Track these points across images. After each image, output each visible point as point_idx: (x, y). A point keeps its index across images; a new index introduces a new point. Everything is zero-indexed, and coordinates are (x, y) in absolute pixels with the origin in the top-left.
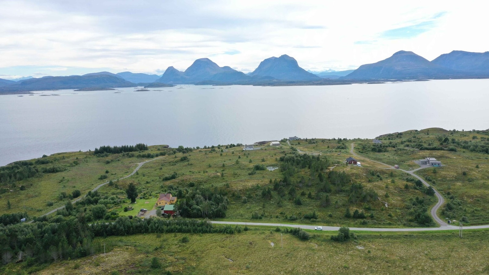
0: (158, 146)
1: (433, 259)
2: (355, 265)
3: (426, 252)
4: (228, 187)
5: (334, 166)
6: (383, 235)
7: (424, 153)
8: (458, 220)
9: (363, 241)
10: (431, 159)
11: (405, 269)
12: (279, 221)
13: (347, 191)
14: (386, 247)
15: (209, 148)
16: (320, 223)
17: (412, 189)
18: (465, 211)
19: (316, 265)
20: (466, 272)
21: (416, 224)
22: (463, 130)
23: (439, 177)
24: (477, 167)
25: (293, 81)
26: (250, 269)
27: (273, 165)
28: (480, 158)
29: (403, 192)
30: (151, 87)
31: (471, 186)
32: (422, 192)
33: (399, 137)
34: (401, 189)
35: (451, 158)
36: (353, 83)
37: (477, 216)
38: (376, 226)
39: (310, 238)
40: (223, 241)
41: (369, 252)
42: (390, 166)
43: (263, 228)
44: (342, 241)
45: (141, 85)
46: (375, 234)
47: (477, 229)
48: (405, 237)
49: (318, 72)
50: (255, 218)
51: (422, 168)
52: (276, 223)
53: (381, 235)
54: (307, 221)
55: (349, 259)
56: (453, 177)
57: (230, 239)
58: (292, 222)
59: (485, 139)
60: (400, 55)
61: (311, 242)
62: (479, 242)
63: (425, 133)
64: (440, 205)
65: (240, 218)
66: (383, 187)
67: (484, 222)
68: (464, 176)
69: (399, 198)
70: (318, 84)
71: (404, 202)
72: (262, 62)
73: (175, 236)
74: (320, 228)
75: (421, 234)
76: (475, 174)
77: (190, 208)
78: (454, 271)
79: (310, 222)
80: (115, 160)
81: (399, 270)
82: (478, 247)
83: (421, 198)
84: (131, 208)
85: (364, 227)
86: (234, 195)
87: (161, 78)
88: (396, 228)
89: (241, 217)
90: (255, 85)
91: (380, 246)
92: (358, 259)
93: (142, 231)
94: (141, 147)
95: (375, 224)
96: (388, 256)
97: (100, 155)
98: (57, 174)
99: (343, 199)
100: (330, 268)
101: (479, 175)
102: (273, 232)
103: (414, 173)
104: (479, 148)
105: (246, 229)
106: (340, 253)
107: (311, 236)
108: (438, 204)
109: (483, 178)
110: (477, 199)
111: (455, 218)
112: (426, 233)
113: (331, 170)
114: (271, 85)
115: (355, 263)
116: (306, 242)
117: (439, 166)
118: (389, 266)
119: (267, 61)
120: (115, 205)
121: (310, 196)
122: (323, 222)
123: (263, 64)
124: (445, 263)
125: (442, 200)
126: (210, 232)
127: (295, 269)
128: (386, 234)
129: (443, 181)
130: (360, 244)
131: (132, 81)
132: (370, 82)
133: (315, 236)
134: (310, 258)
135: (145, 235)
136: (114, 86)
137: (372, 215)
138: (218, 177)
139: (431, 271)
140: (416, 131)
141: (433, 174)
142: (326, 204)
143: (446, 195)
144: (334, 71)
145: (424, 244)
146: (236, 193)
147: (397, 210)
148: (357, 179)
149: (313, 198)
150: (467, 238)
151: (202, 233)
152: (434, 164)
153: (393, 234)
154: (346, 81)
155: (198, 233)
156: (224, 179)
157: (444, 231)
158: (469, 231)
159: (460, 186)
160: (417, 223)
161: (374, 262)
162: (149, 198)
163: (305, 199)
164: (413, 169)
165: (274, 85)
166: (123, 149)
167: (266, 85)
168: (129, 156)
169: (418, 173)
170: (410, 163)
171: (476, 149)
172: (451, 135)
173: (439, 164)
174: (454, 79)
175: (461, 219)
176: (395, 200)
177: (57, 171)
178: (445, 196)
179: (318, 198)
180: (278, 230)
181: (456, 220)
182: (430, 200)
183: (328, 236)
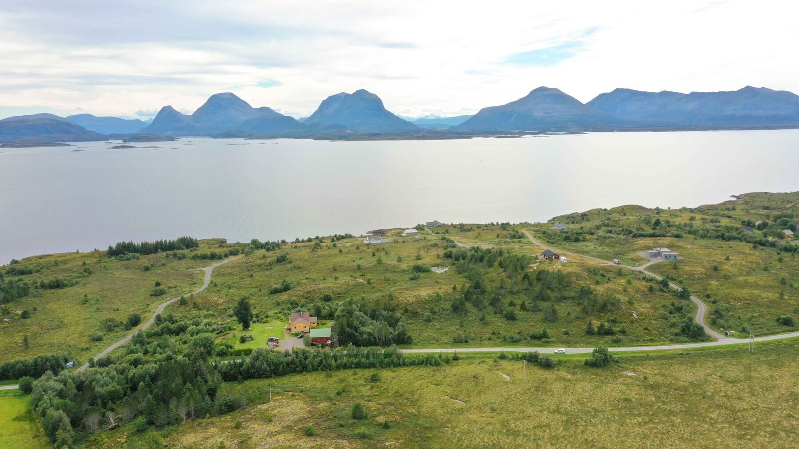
0: (209, 240)
1: (733, 382)
2: (637, 396)
3: (719, 374)
4: (392, 299)
5: (536, 262)
6: (651, 354)
7: (646, 242)
8: (736, 330)
9: (629, 364)
10: (663, 250)
11: (704, 397)
12: (496, 344)
13: (573, 298)
14: (663, 371)
15: (303, 241)
16: (556, 344)
17: (658, 292)
18: (739, 318)
19: (585, 400)
20: (781, 395)
21: (687, 339)
22: (669, 208)
23: (684, 275)
24: (727, 259)
25: (378, 132)
26: (498, 411)
27: (438, 265)
28: (722, 247)
29: (649, 296)
30: (136, 142)
31: (731, 285)
32: (673, 295)
33: (585, 219)
34: (643, 292)
35: (685, 248)
36: (474, 137)
37: (758, 325)
38: (635, 345)
39: (555, 365)
40: (432, 376)
41: (645, 378)
42: (606, 261)
43: (479, 355)
44: (601, 366)
45: (116, 137)
46: (641, 355)
47: (765, 341)
48: (680, 356)
49: (413, 118)
50: (459, 342)
51: (653, 263)
52: (493, 346)
53: (648, 356)
54: (537, 342)
55: (625, 389)
56: (702, 273)
57: (440, 374)
58: (516, 345)
59: (707, 219)
60: (542, 94)
61: (559, 370)
62: (777, 357)
63: (620, 213)
64: (703, 312)
65: (435, 344)
66: (619, 291)
67: (770, 332)
68: (716, 272)
69: (648, 305)
70: (419, 137)
71: (657, 309)
72: (323, 101)
73: (355, 374)
74: (562, 351)
75: (700, 352)
76: (727, 268)
77: (357, 332)
78: (766, 394)
79: (541, 343)
80: (158, 265)
81: (698, 399)
82: (780, 363)
83: (677, 304)
84: (251, 337)
85: (619, 347)
86: (406, 311)
87: (150, 125)
88: (662, 345)
89: (437, 342)
90: (316, 138)
91: (655, 369)
92: (637, 388)
93: (298, 369)
94: (188, 243)
95: (632, 341)
96: (673, 382)
97: (123, 257)
98: (66, 290)
99: (572, 310)
100: (606, 402)
101: (734, 270)
102: (497, 360)
103: (645, 269)
104: (712, 233)
105: (456, 358)
106: (608, 383)
107: (555, 362)
108: (699, 311)
109: (741, 275)
110: (747, 302)
111: (730, 328)
112: (704, 350)
113: (535, 268)
114: (344, 139)
115: (636, 394)
116: (551, 371)
117: (675, 259)
118: (682, 395)
119: (332, 99)
120: (217, 334)
121: (523, 307)
122: (559, 343)
123: (326, 104)
124: (749, 385)
125: (703, 306)
126: (404, 365)
127: (560, 407)
128: (655, 354)
129: (691, 280)
130: (627, 369)
131: (99, 131)
132: (501, 134)
133: (560, 361)
134: (571, 391)
135: (305, 375)
136: (66, 140)
137: (624, 329)
138: (361, 285)
139: (738, 397)
140: (605, 210)
141: (674, 271)
142: (552, 318)
143: (706, 299)
144: (439, 116)
145: (709, 364)
146: (409, 308)
147: (653, 322)
148: (579, 281)
149: (528, 310)
150: (760, 354)
151: (394, 367)
152: (668, 257)
153: (663, 354)
154: (462, 133)
155: (386, 367)
156: (374, 287)
157: (725, 346)
158: (757, 343)
159: (716, 285)
160: (687, 337)
161: (659, 391)
162: (267, 321)
163: (517, 311)
164: (642, 265)
165: (349, 140)
166: (159, 247)
167: (336, 139)
168: (178, 257)
169: (650, 268)
170: (632, 255)
171: (708, 235)
172: (658, 216)
173: (675, 257)
174: (621, 131)
175: (740, 329)
176: (643, 307)
177: (65, 286)
178: (705, 301)
179: (536, 309)
180: (503, 357)
181: (733, 330)
182: (688, 305)
183: (578, 361)
